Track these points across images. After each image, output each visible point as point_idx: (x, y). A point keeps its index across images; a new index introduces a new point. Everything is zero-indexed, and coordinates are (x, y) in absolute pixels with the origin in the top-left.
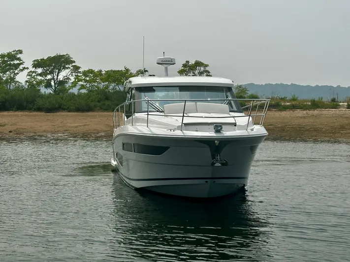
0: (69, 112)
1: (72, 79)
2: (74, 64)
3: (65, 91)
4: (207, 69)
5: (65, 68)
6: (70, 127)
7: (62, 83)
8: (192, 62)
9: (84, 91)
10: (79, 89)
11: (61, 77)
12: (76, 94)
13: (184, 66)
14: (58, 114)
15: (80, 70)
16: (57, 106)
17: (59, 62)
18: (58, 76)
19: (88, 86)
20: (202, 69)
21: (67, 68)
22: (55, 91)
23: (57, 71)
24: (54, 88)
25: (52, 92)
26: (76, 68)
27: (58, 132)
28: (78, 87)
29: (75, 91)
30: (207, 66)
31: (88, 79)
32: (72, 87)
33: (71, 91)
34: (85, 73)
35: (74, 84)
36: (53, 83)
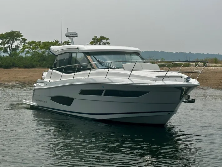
0: (19, 68)
1: (21, 47)
2: (22, 37)
3: (17, 54)
4: (108, 41)
5: (16, 40)
6: (20, 78)
7: (15, 50)
8: (99, 37)
9: (29, 55)
10: (26, 54)
11: (14, 46)
12: (24, 56)
13: (94, 39)
14: (12, 69)
15: (27, 41)
16: (11, 64)
17: (13, 36)
18: (12, 45)
19: (32, 51)
20: (105, 41)
21: (18, 40)
22: (10, 55)
23: (11, 42)
24: (9, 53)
25: (8, 55)
26: (24, 40)
27: (12, 81)
28: (25, 52)
29: (23, 55)
30: (108, 39)
31: (31, 47)
32: (22, 52)
33: (20, 55)
34: (30, 44)
35: (23, 50)
36: (8, 50)
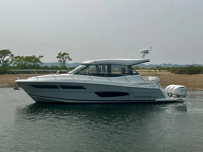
0: (9, 74)
1: (10, 60)
2: (11, 54)
3: (7, 65)
4: (69, 56)
5: (7, 55)
6: (9, 81)
7: (6, 62)
8: (62, 53)
9: (15, 65)
10: (14, 65)
11: (5, 59)
12: (12, 66)
13: (59, 54)
14: (4, 75)
15: (14, 56)
16: (4, 72)
17: (5, 53)
18: (4, 59)
19: (17, 63)
20: (67, 56)
21: (8, 55)
22: (3, 65)
23: (4, 56)
24: (2, 64)
25: (1, 66)
26: (13, 55)
27: (4, 83)
28: (13, 64)
29: (12, 65)
30: (68, 54)
31: (17, 60)
32: (10, 63)
33: (10, 65)
34: (16, 58)
35: (11, 62)
36: (1, 62)
